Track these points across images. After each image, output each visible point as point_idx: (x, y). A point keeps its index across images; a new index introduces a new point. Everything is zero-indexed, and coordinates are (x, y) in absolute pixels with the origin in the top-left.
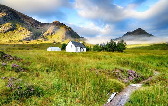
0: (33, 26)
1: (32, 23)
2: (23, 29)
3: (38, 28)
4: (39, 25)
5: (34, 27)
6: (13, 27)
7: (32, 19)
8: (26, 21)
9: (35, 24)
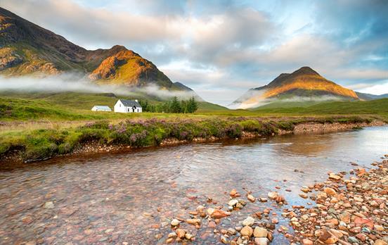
0: (64, 57)
1: (62, 48)
2: (42, 65)
3: (75, 62)
4: (78, 55)
5: (67, 58)
6: (19, 59)
7: (62, 39)
8: (47, 45)
9: (70, 51)
